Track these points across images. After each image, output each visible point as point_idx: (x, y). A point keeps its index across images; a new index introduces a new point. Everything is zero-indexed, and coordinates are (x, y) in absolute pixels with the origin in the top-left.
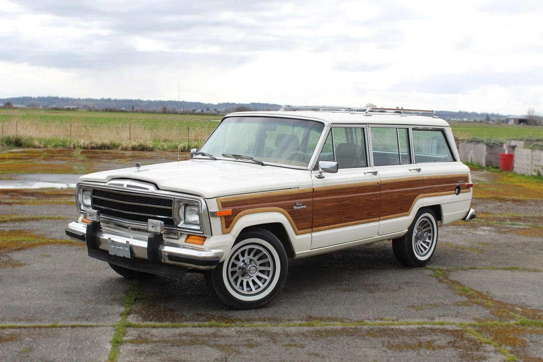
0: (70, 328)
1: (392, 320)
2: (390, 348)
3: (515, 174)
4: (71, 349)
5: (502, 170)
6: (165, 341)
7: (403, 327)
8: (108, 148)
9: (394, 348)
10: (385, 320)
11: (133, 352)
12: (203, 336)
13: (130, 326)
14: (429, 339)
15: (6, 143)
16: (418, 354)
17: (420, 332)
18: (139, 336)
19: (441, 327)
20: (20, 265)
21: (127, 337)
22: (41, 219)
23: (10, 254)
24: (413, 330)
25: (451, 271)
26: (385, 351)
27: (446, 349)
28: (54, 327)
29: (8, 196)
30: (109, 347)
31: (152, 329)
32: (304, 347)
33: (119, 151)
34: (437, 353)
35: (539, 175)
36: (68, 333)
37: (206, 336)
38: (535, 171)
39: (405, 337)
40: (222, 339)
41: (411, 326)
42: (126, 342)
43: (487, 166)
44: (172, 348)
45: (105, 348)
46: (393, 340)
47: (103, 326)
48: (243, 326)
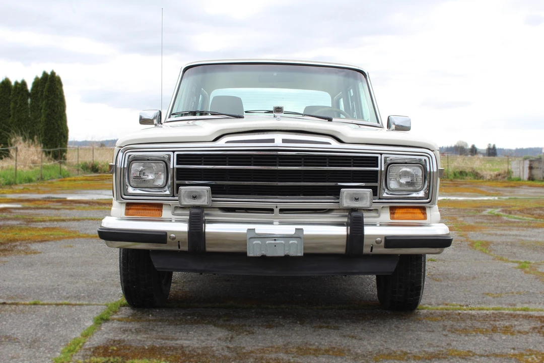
0: (54, 306)
1: (460, 306)
2: (453, 332)
4: (41, 325)
7: (473, 312)
9: (458, 332)
10: (450, 305)
11: (117, 330)
13: (126, 305)
14: (507, 324)
15: (82, 168)
16: (491, 338)
17: (495, 317)
18: (133, 315)
19: (524, 313)
20: (35, 253)
21: (118, 315)
22: (83, 220)
23: (29, 245)
24: (487, 315)
25: (540, 264)
26: (446, 335)
27: (530, 334)
28: (35, 304)
29: (60, 204)
30: (90, 324)
32: (339, 329)
34: (517, 338)
36: (49, 310)
39: (475, 321)
41: (485, 312)
42: (113, 320)
44: (168, 326)
45: (84, 325)
46: (459, 324)
47: (94, 305)
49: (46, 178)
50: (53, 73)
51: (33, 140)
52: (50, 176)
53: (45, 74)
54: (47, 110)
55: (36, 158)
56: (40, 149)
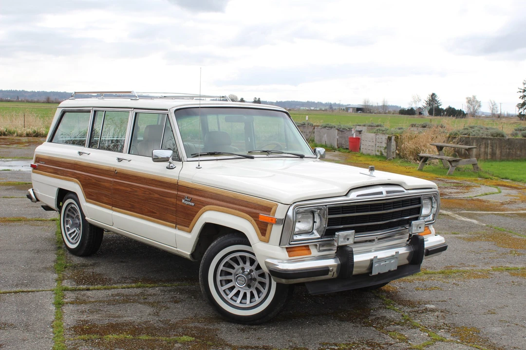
0: (13, 293)
3: (362, 153)
4: (19, 311)
5: (351, 151)
6: (100, 302)
8: (5, 134)
11: (76, 312)
12: (133, 296)
13: (66, 290)
18: (77, 298)
21: (66, 299)
30: (53, 308)
31: (86, 292)
33: (14, 137)
35: (382, 154)
36: (13, 297)
37: (135, 295)
38: (378, 151)
40: (150, 298)
42: (67, 303)
43: (339, 148)
45: (49, 309)
47: (42, 291)
48: (166, 286)
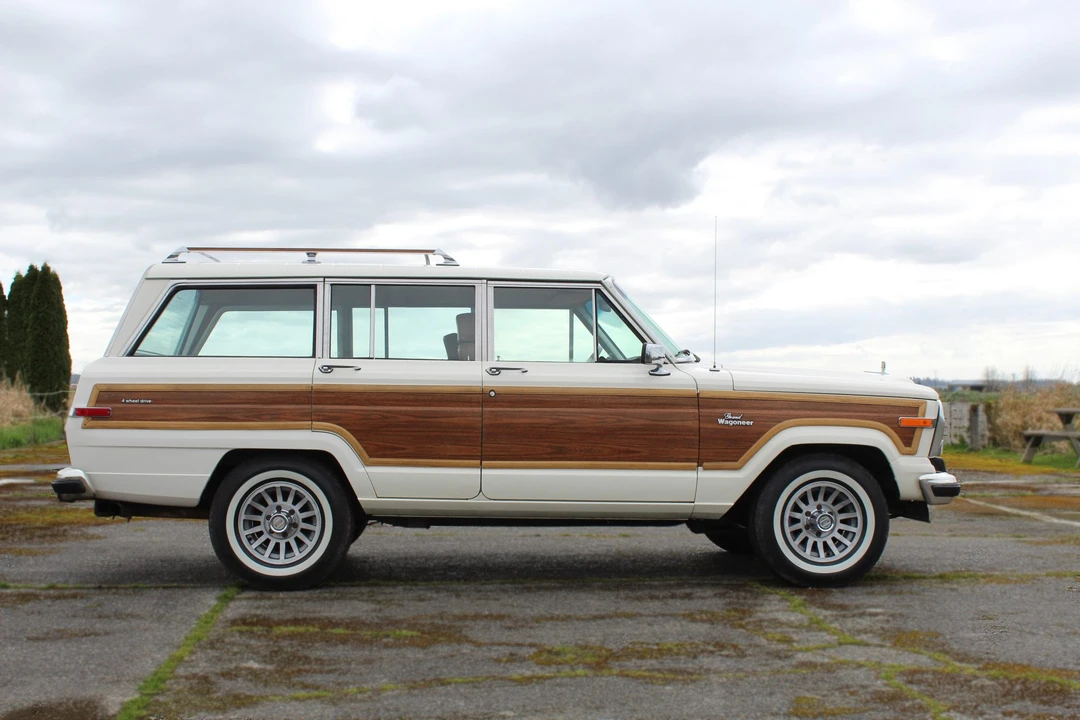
2: (625, 600)
4: (158, 605)
9: (631, 600)
11: (248, 607)
16: (665, 604)
20: (98, 538)
23: (84, 529)
26: (617, 602)
30: (213, 602)
34: (693, 602)
35: (962, 441)
38: (956, 436)
49: (40, 440)
50: (46, 269)
51: (13, 380)
52: (47, 436)
53: (32, 269)
54: (36, 329)
55: (21, 408)
56: (26, 394)
